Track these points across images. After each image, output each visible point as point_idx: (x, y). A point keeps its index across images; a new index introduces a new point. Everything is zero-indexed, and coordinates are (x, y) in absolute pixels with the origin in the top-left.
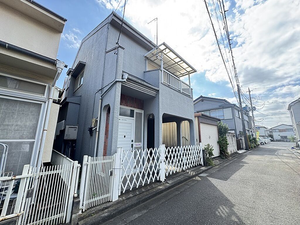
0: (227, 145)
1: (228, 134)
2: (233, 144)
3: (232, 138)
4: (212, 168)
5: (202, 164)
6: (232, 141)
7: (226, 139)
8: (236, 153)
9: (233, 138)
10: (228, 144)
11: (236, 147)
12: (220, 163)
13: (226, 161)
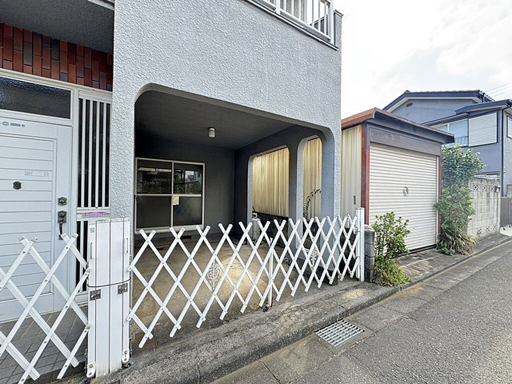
0: (468, 214)
1: (475, 182)
2: (489, 210)
3: (488, 195)
4: (393, 292)
5: (361, 275)
6: (488, 202)
7: (468, 198)
8: (496, 236)
9: (492, 194)
10: (473, 213)
11: (497, 220)
12: (432, 273)
13: (458, 263)
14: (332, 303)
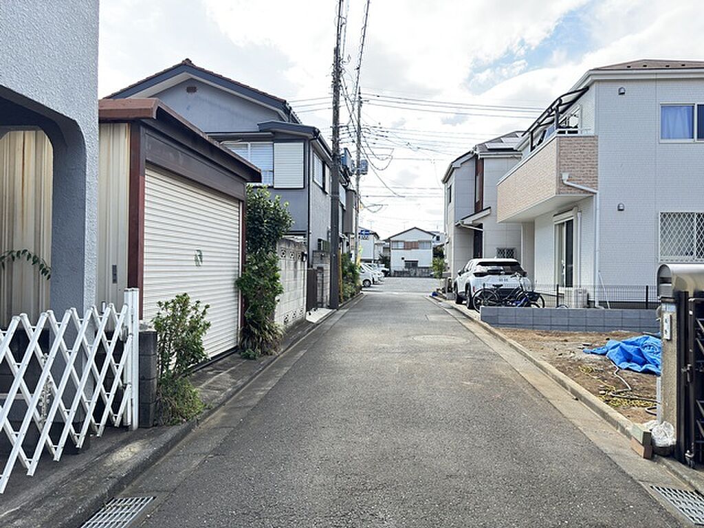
2: (296, 286)
4: (187, 431)
7: (276, 270)
8: (302, 324)
9: (299, 263)
11: (303, 301)
12: (235, 389)
13: (265, 367)
14: (88, 479)
